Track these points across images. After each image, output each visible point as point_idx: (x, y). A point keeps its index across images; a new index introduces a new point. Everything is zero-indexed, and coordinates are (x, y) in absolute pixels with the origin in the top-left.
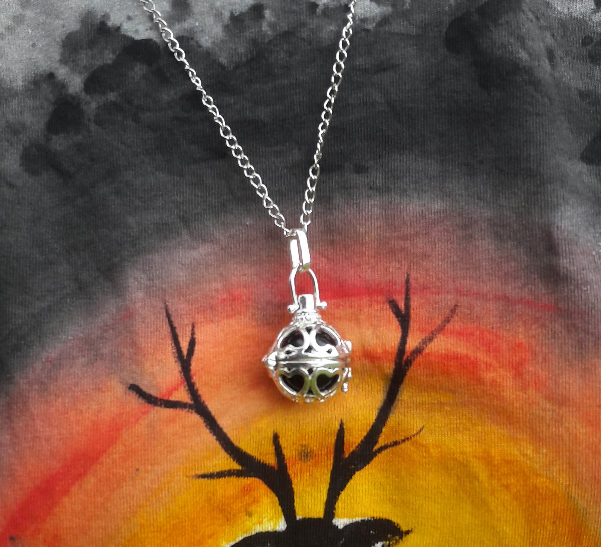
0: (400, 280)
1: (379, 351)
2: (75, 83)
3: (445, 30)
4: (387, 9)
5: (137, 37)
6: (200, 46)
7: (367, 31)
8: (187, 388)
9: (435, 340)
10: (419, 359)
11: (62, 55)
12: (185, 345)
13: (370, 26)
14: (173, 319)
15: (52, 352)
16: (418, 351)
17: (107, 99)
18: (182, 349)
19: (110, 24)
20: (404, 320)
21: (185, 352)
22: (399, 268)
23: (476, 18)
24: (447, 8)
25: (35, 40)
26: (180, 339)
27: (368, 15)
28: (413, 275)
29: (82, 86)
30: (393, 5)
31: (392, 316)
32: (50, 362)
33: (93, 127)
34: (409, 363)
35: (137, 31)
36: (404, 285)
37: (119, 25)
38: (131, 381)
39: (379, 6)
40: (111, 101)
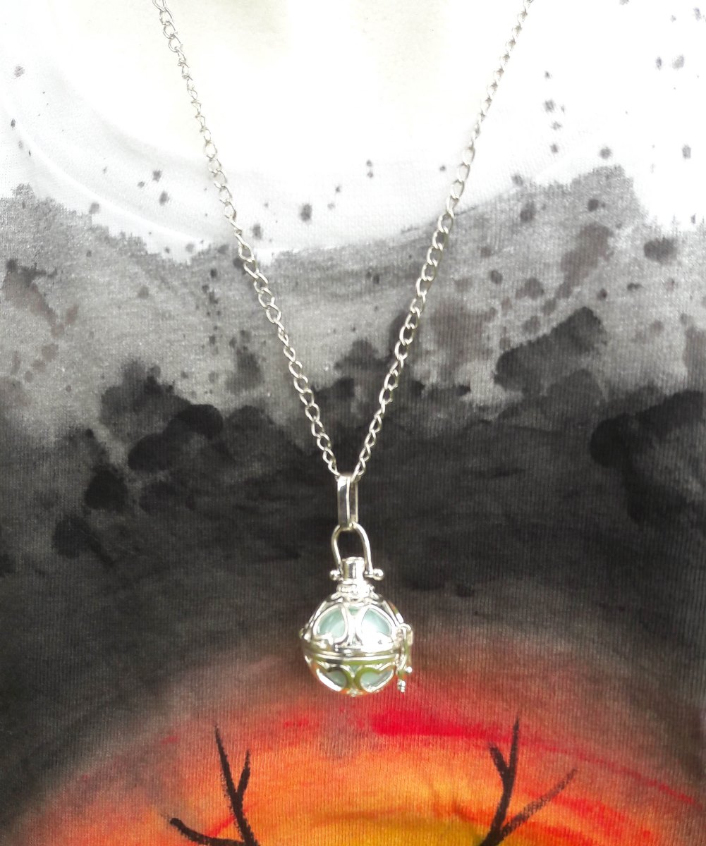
0: (507, 725)
1: (474, 810)
2: (118, 453)
3: (592, 431)
4: (517, 395)
5: (194, 402)
6: (271, 422)
7: (487, 423)
8: (237, 825)
9: (544, 808)
10: (523, 827)
11: (103, 411)
12: (236, 777)
13: (491, 417)
14: (224, 745)
15: (89, 769)
16: (521, 818)
17: (156, 479)
18: (233, 781)
19: (160, 381)
20: (508, 775)
21: (236, 784)
22: (507, 710)
23: (635, 426)
24: (598, 403)
25: (70, 382)
26: (232, 770)
27: (489, 403)
28: (524, 720)
29: (126, 457)
30: (525, 390)
31: (494, 767)
32: (86, 782)
33: (139, 511)
34: (508, 830)
35: (193, 394)
36: (511, 731)
37: (171, 383)
38: (173, 816)
39: (506, 390)
40: (160, 481)
